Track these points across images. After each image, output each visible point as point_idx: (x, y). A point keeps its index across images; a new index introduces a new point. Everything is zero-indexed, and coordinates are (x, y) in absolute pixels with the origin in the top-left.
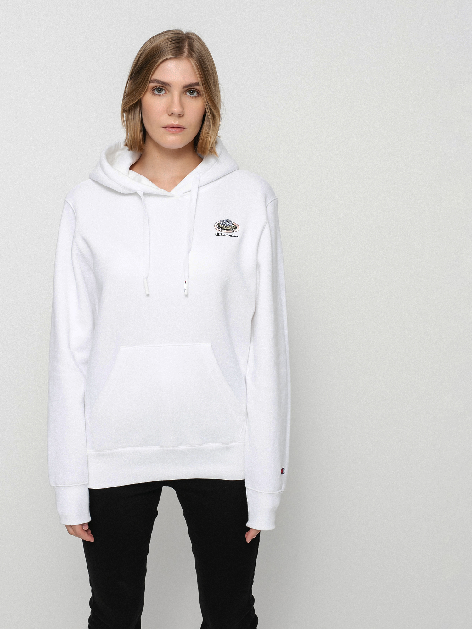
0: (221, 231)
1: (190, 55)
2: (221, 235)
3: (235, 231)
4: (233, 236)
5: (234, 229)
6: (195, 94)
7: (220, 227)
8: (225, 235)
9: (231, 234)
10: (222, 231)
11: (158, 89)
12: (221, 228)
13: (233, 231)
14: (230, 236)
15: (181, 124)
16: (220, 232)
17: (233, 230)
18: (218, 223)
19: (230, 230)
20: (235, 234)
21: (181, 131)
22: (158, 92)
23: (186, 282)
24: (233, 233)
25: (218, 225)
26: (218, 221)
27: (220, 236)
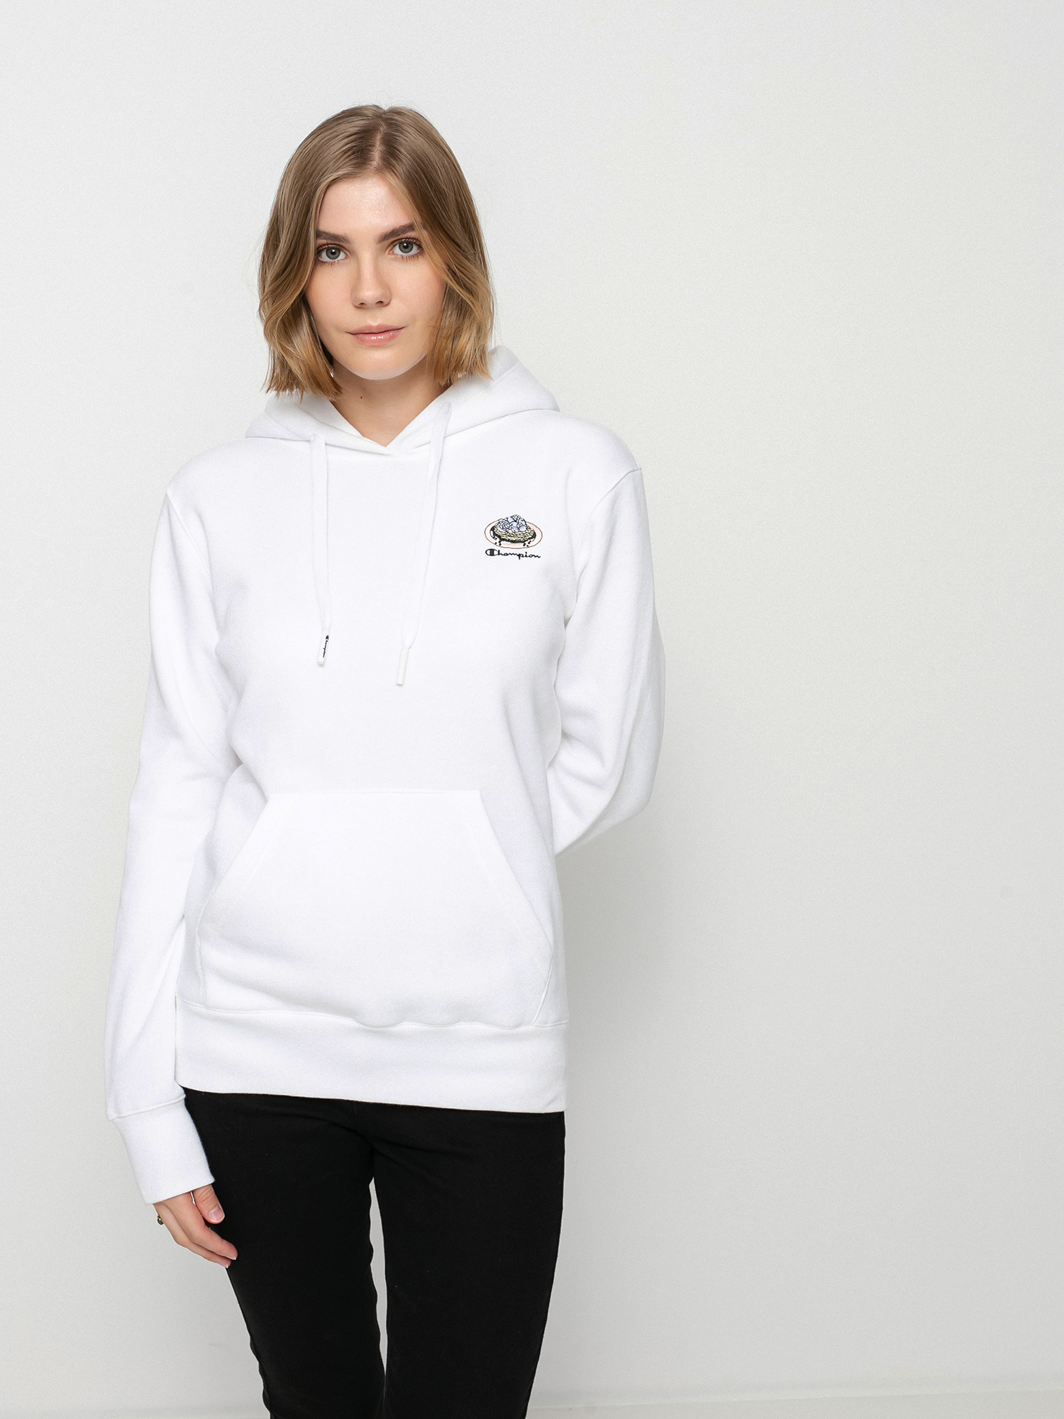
0: (498, 544)
2: (499, 554)
3: (532, 544)
4: (526, 556)
5: (529, 539)
6: (415, 250)
7: (497, 535)
8: (507, 555)
9: (522, 552)
10: (501, 545)
11: (328, 249)
12: (499, 537)
14: (519, 555)
16: (497, 548)
17: (527, 543)
18: (493, 525)
19: (520, 542)
20: (530, 551)
21: (392, 338)
22: (329, 257)
24: (527, 550)
25: (493, 529)
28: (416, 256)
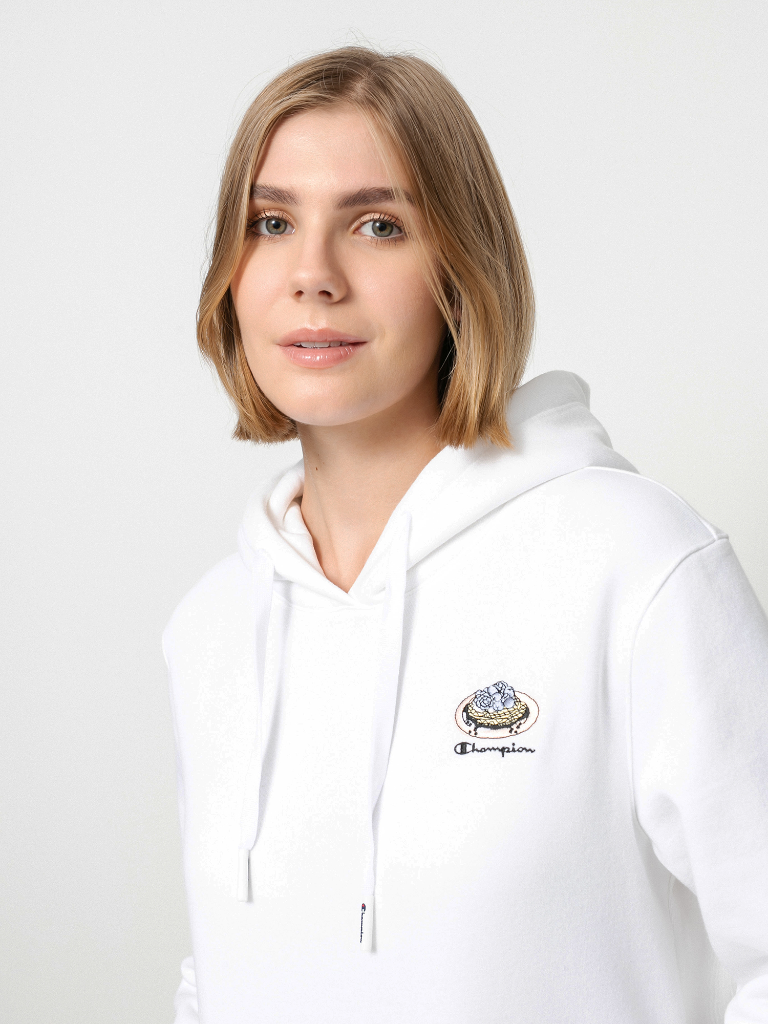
0: (473, 733)
1: (371, 103)
2: (473, 750)
3: (522, 728)
4: (514, 750)
5: (519, 719)
7: (471, 718)
8: (486, 750)
9: (507, 743)
10: (476, 734)
12: (475, 721)
13: (515, 729)
14: (502, 750)
15: (342, 330)
16: (470, 740)
17: (514, 727)
18: (466, 702)
19: (504, 726)
20: (520, 741)
23: (364, 907)
24: (514, 739)
25: (465, 708)
26: (465, 692)
27: (471, 757)
28: (395, 240)
